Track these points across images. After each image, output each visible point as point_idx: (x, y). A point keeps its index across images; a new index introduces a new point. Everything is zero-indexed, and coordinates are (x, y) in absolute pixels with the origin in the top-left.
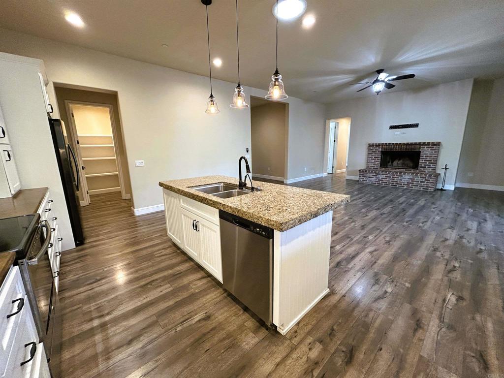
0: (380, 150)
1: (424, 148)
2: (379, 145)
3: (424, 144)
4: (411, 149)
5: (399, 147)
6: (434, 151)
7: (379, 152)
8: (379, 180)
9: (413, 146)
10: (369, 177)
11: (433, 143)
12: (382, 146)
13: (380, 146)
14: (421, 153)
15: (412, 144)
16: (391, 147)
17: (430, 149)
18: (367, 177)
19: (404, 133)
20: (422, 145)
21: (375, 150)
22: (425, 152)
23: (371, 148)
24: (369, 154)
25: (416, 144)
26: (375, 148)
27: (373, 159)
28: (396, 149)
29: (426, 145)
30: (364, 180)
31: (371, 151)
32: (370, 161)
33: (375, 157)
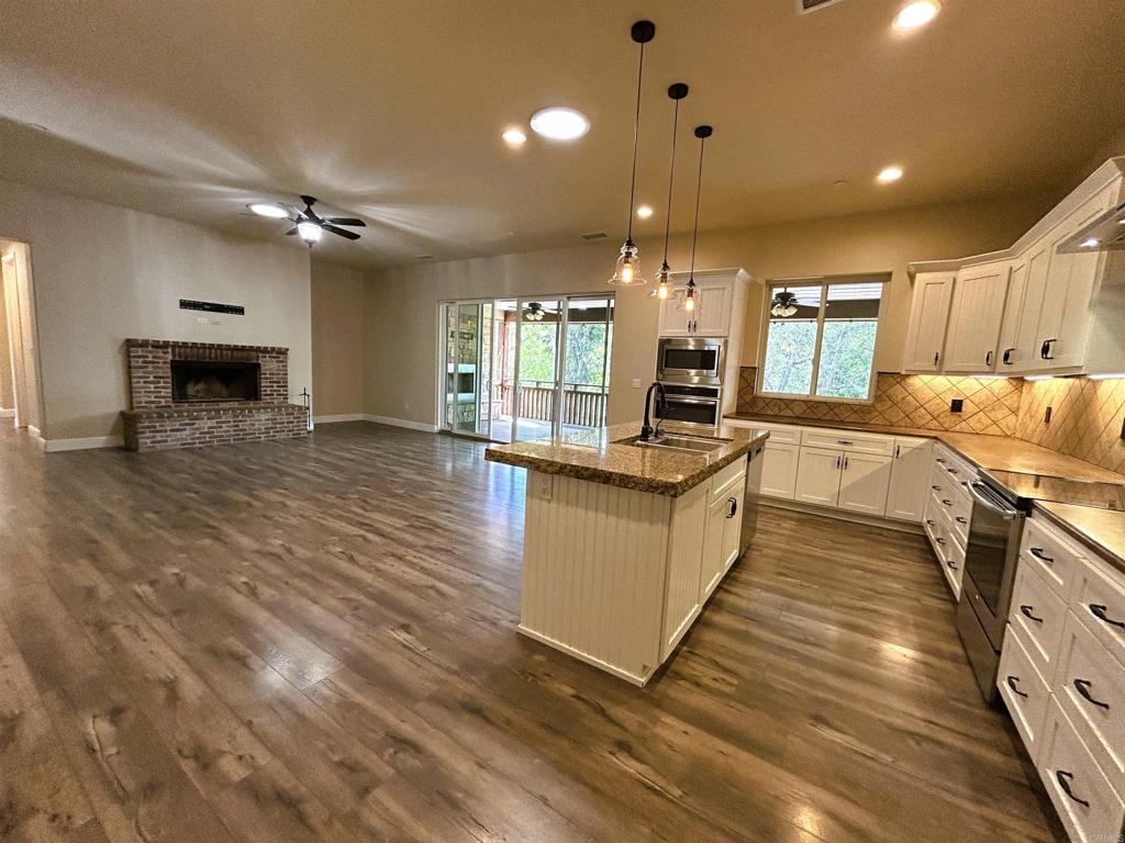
0: (170, 357)
1: (266, 357)
2: (166, 345)
3: (265, 350)
4: (242, 358)
5: (216, 354)
6: (280, 364)
7: (165, 363)
8: (201, 433)
9: (245, 354)
10: (172, 431)
11: (280, 349)
12: (174, 347)
13: (167, 348)
14: (262, 368)
15: (243, 348)
16: (198, 354)
17: (274, 360)
18: (165, 431)
20: (261, 352)
21: (154, 357)
22: (268, 365)
23: (140, 351)
24: (130, 367)
25: (251, 348)
26: (151, 352)
27: (152, 383)
28: (210, 358)
29: (269, 352)
31: (141, 360)
32: (142, 387)
33: (155, 377)
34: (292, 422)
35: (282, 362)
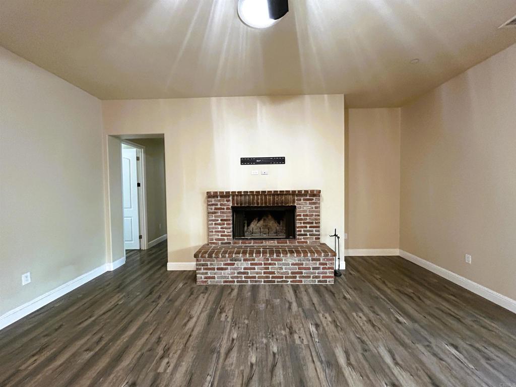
0: (230, 204)
1: (300, 200)
2: (228, 194)
3: (299, 194)
4: (282, 202)
6: (314, 206)
7: (227, 209)
8: (238, 273)
11: (312, 191)
12: (233, 196)
13: (229, 196)
14: (298, 210)
17: (308, 202)
18: (214, 269)
19: (265, 174)
20: (297, 195)
21: (221, 205)
22: (303, 208)
23: (213, 201)
24: (209, 213)
25: (288, 193)
26: (219, 201)
27: (219, 224)
28: (258, 203)
29: (303, 195)
30: (209, 278)
31: (213, 207)
32: (213, 228)
33: (222, 220)
34: (318, 268)
35: (314, 203)
